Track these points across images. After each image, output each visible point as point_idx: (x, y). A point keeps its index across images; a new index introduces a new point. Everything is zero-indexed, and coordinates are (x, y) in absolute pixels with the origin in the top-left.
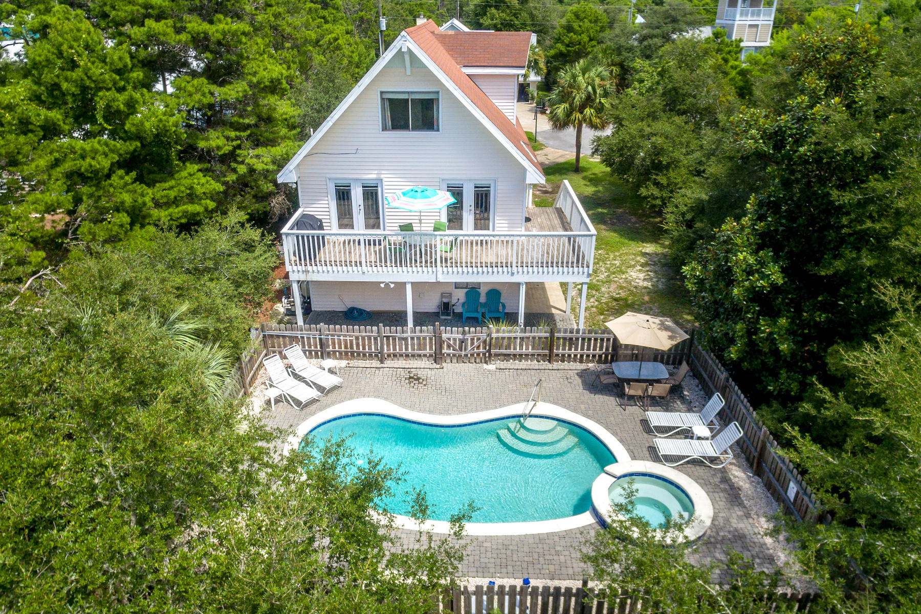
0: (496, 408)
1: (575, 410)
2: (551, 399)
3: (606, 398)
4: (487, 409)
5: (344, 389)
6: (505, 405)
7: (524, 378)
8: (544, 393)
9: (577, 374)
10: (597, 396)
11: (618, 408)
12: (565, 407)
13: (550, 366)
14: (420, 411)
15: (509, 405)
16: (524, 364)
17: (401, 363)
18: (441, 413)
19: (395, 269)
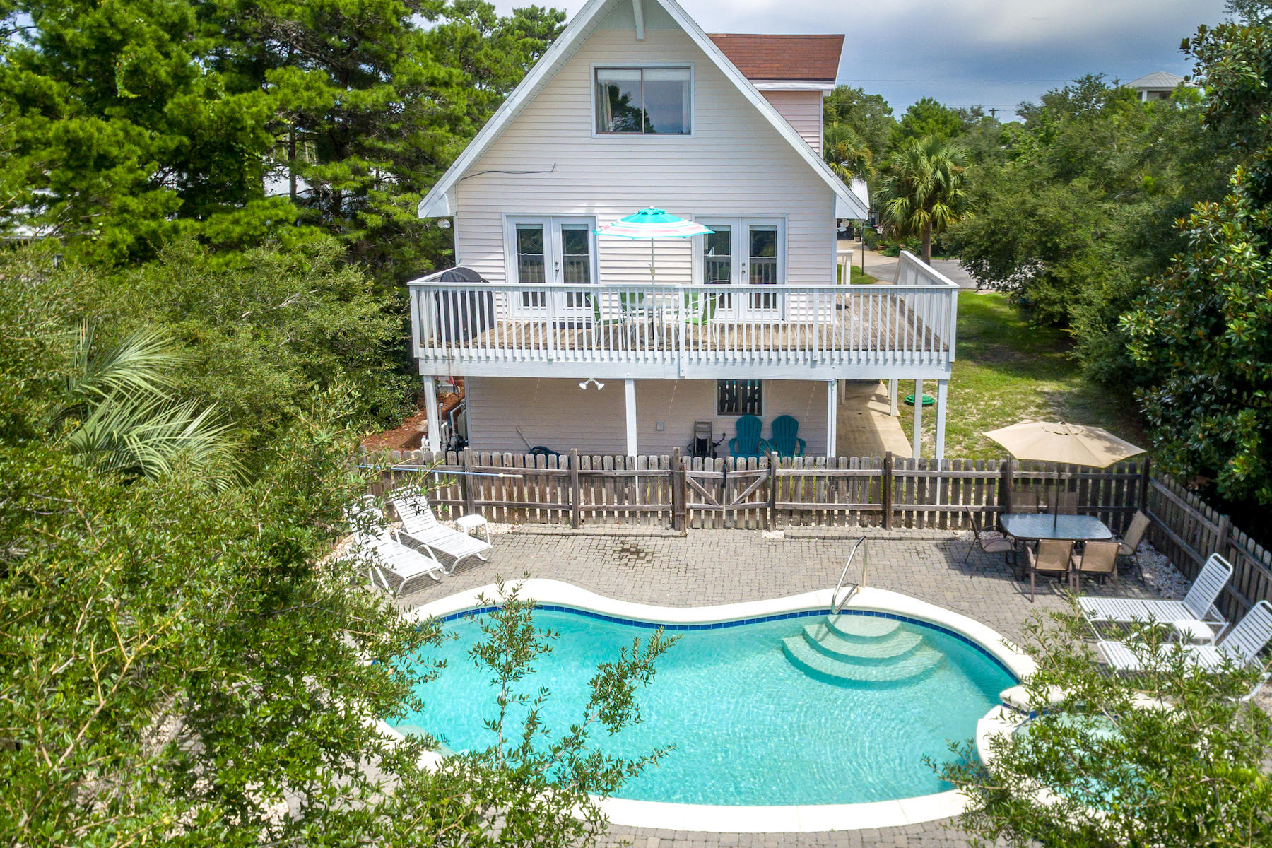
0: (780, 596)
1: (934, 601)
2: (888, 583)
3: (994, 582)
4: (762, 597)
5: (492, 566)
6: (798, 592)
7: (836, 549)
8: (874, 573)
9: (937, 546)
10: (976, 579)
11: (1019, 598)
12: (915, 595)
13: (885, 533)
14: (633, 599)
15: (806, 591)
16: (836, 529)
17: (610, 527)
18: (671, 604)
19: (605, 353)
